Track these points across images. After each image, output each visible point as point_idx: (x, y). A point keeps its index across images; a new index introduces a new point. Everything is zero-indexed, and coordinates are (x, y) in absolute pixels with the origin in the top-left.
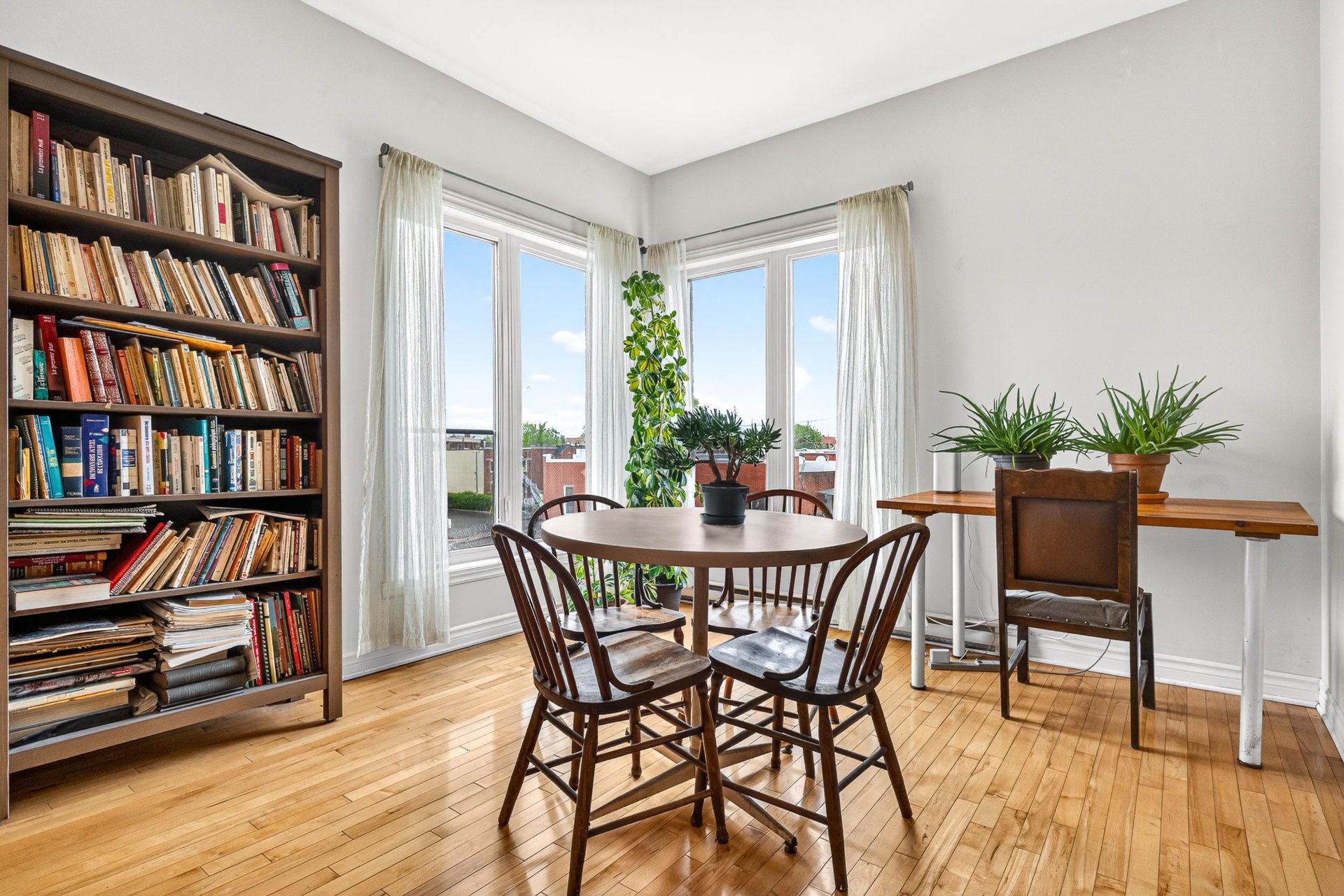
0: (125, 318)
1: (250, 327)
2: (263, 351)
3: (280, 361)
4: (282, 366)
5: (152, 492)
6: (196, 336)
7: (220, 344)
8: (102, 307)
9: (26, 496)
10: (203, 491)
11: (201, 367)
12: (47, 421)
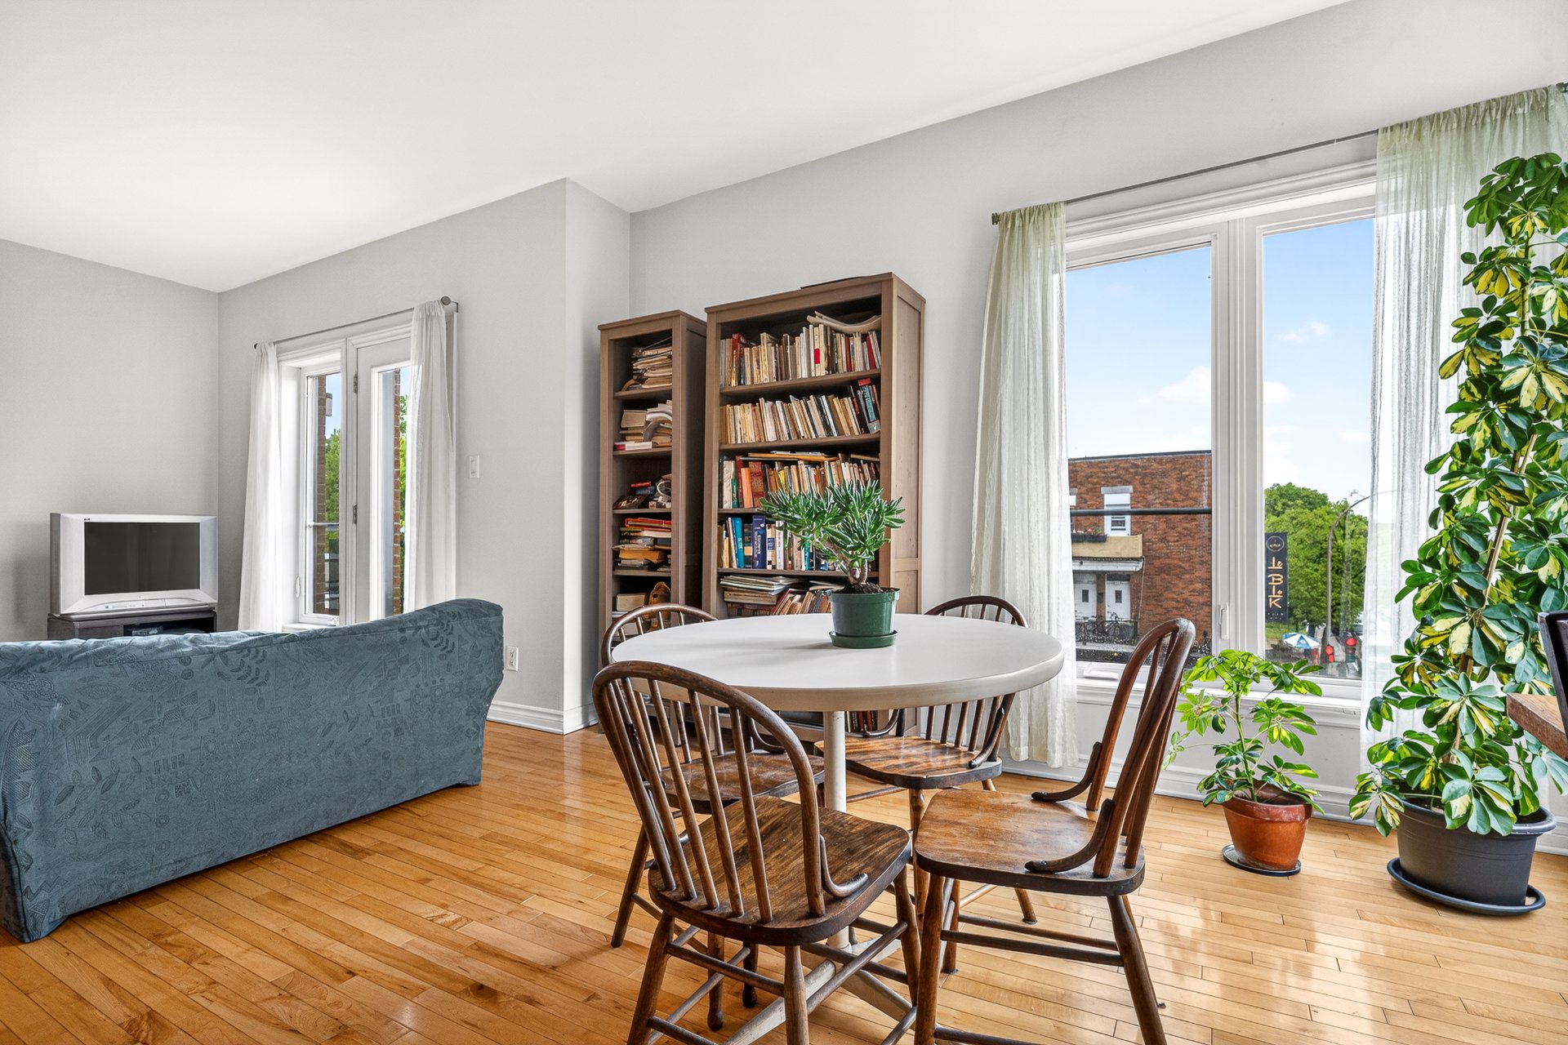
0: (768, 450)
1: (842, 438)
2: (853, 456)
3: (865, 462)
4: (865, 467)
5: (782, 568)
6: (806, 454)
7: (818, 456)
8: (760, 445)
9: (726, 566)
10: (804, 568)
11: (808, 474)
12: (739, 522)
